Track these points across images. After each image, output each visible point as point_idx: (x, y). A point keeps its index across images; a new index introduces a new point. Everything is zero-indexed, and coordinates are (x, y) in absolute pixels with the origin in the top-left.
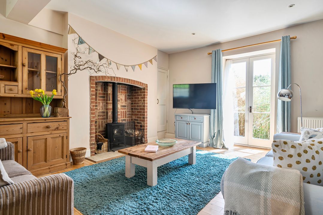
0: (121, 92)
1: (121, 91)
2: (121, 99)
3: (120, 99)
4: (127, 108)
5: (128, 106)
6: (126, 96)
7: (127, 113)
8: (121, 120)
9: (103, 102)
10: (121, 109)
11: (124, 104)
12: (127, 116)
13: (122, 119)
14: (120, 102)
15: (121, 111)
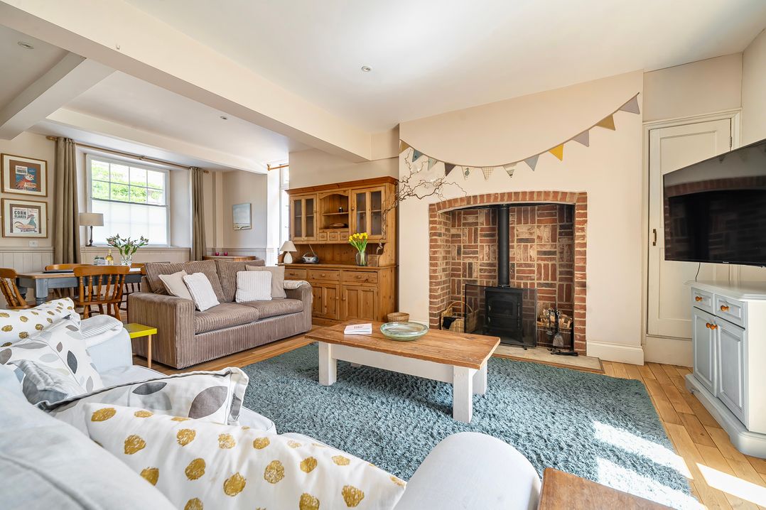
0: (539, 221)
1: (537, 218)
2: (539, 237)
3: (535, 237)
4: (558, 256)
5: (561, 253)
6: (554, 230)
7: (558, 270)
8: (539, 284)
9: (491, 244)
10: (538, 259)
11: (547, 249)
12: (558, 277)
13: (542, 281)
14: (536, 243)
15: (539, 266)
